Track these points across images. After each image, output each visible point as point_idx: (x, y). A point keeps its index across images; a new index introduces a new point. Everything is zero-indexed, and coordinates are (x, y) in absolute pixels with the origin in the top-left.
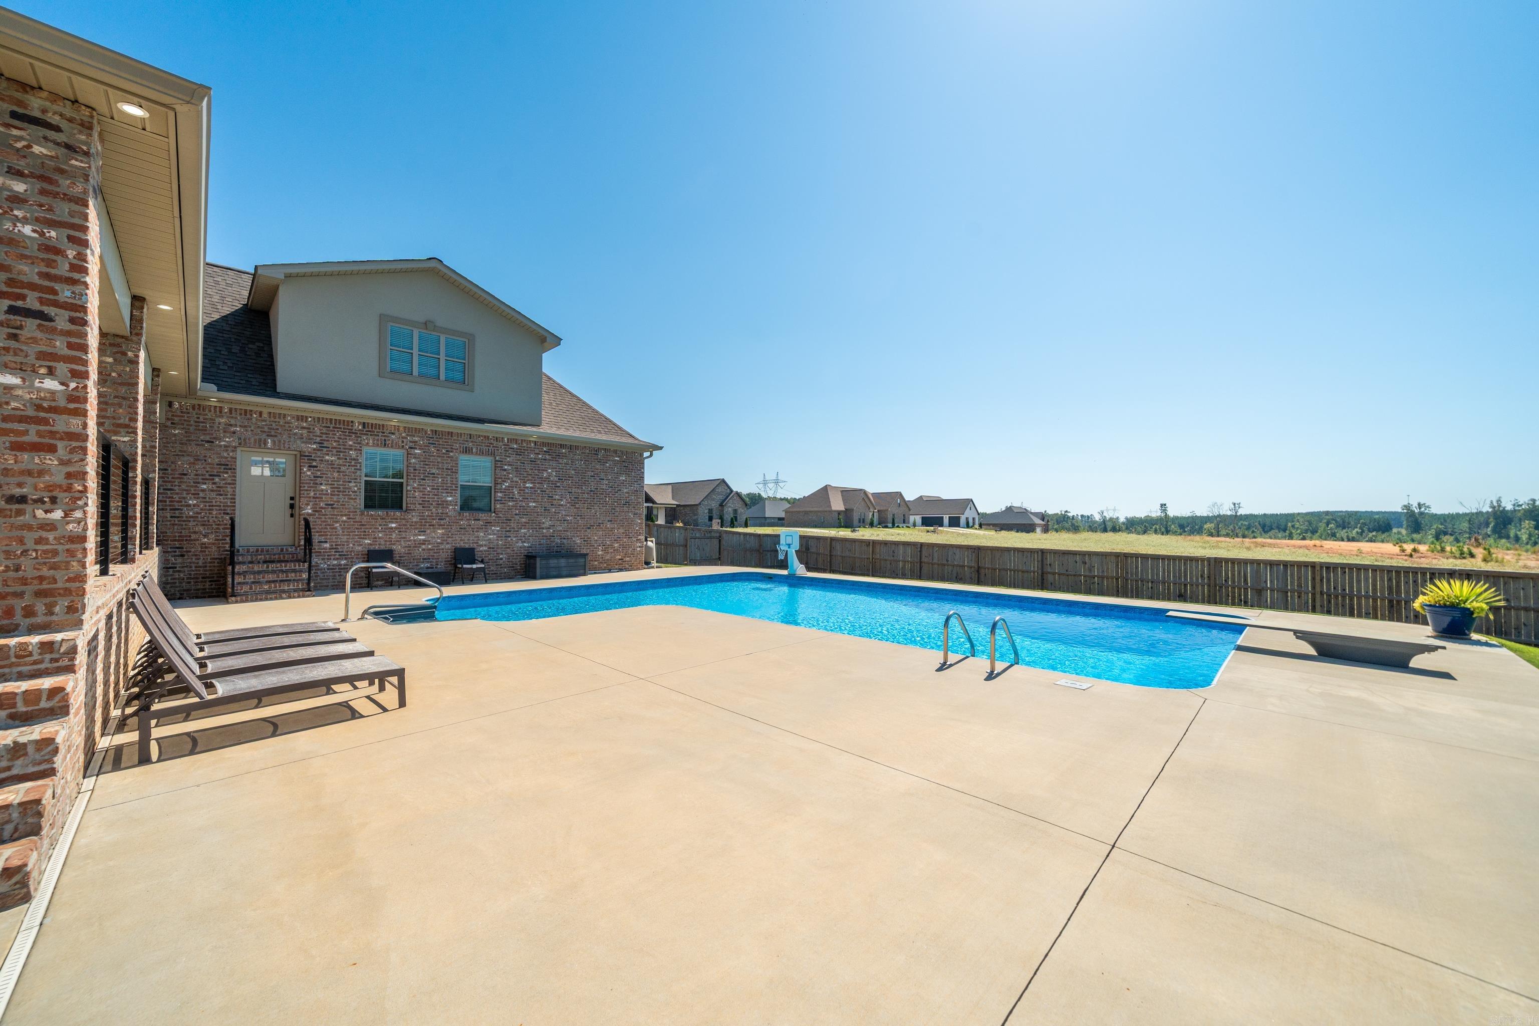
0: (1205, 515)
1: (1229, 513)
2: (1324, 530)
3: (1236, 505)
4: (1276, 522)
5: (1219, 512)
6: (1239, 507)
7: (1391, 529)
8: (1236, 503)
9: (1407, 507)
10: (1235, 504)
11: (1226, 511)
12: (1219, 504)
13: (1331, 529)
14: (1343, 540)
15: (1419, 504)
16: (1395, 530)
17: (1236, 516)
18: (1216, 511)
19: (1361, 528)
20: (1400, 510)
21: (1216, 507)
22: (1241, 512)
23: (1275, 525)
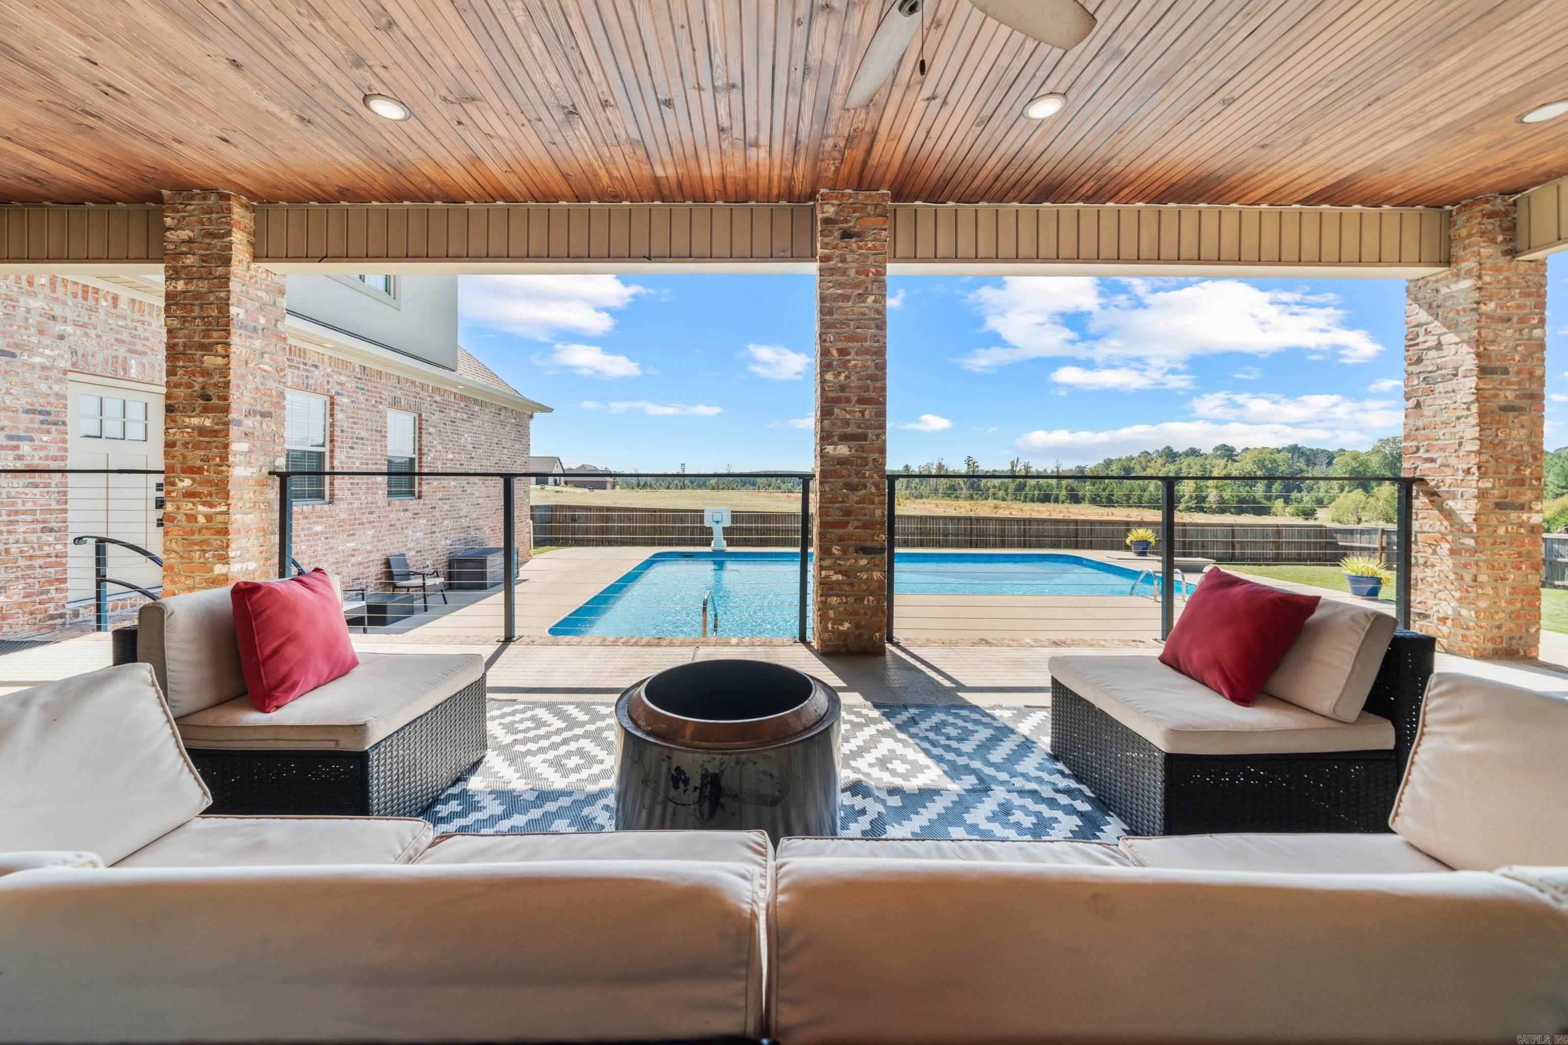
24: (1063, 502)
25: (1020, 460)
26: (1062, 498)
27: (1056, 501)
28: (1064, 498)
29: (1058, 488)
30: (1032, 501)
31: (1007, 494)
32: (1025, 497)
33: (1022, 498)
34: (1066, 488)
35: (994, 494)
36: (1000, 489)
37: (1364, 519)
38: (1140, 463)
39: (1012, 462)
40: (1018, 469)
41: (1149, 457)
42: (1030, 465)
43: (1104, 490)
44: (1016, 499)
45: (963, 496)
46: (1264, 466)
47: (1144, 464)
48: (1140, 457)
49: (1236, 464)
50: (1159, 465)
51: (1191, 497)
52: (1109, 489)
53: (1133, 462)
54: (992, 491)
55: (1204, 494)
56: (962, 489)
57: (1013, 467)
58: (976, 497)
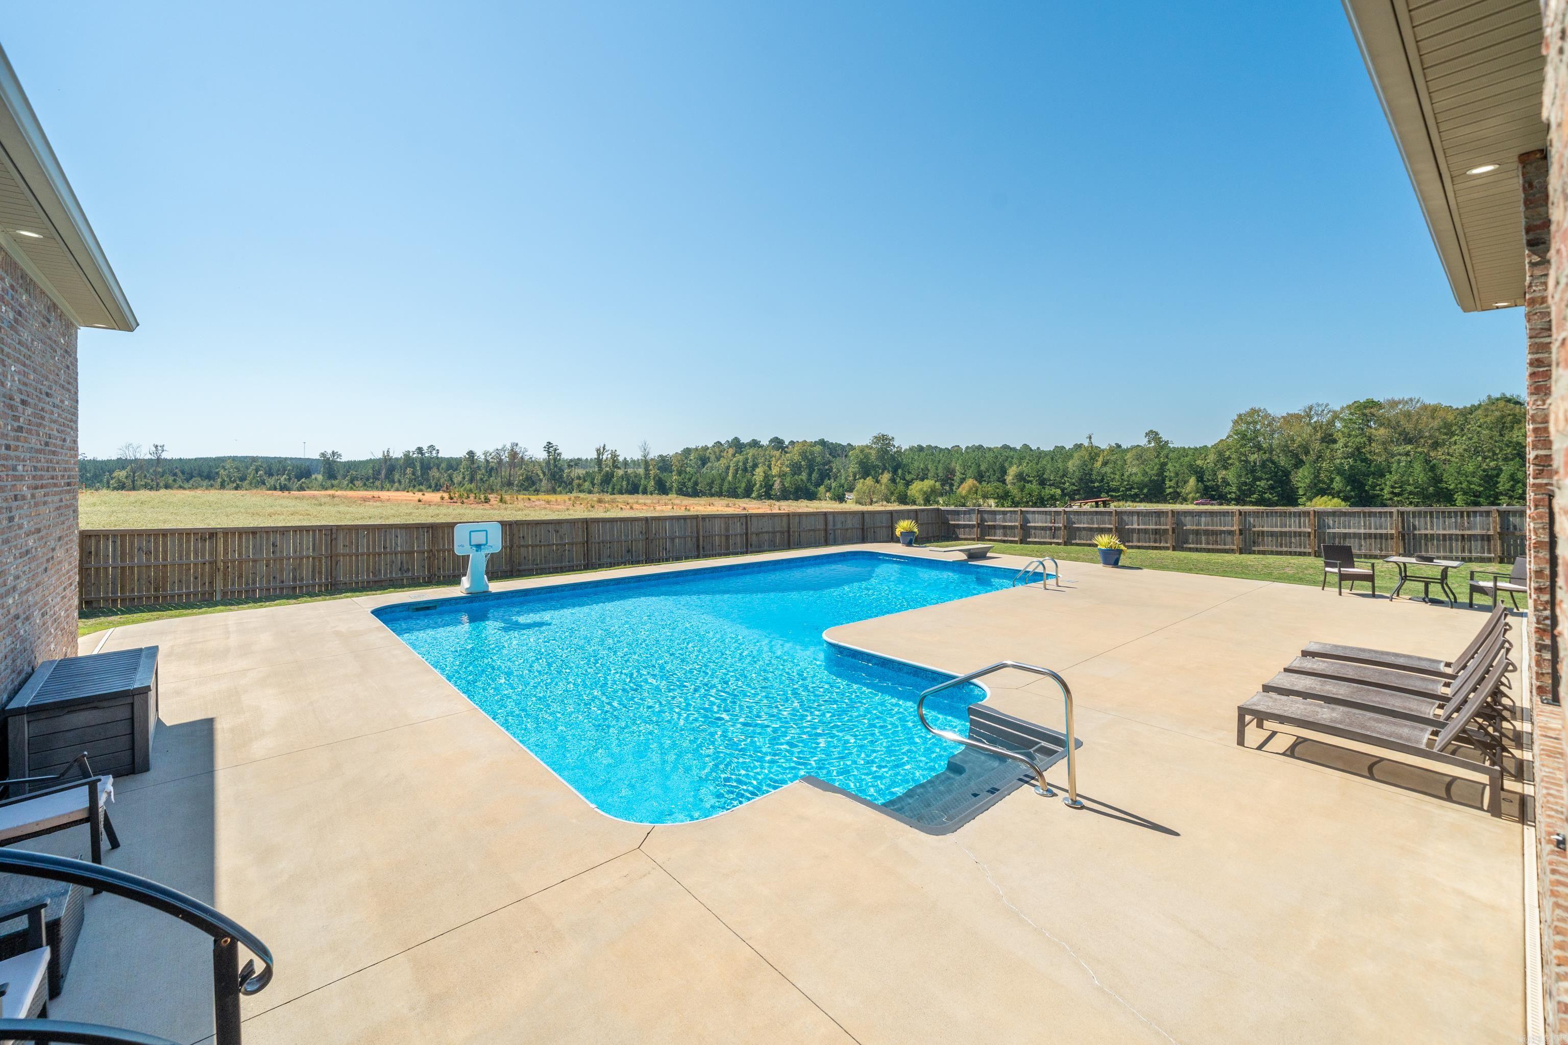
0: (114, 458)
1: (148, 457)
2: (254, 478)
3: (159, 448)
4: (197, 468)
5: (135, 456)
6: (163, 451)
7: (311, 475)
8: (159, 445)
9: (323, 455)
10: (156, 447)
11: (145, 453)
12: (135, 445)
13: (260, 476)
14: (275, 489)
15: (333, 452)
16: (313, 476)
17: (158, 459)
18: (131, 455)
19: (288, 475)
20: (318, 457)
21: (131, 449)
22: (165, 455)
23: (196, 472)
24: (651, 494)
25: (607, 448)
26: (650, 488)
27: (645, 492)
28: (652, 489)
29: (645, 478)
30: (621, 493)
31: (593, 485)
32: (613, 489)
33: (610, 490)
34: (654, 479)
35: (579, 485)
36: (585, 481)
37: (874, 500)
38: (715, 452)
39: (598, 450)
40: (604, 457)
41: (721, 448)
42: (618, 453)
43: (690, 480)
44: (603, 491)
45: (543, 489)
46: (806, 457)
47: (717, 454)
48: (714, 446)
49: (787, 455)
50: (730, 455)
51: (761, 485)
52: (693, 479)
53: (708, 451)
54: (576, 482)
55: (771, 483)
56: (541, 480)
57: (599, 455)
58: (559, 489)
